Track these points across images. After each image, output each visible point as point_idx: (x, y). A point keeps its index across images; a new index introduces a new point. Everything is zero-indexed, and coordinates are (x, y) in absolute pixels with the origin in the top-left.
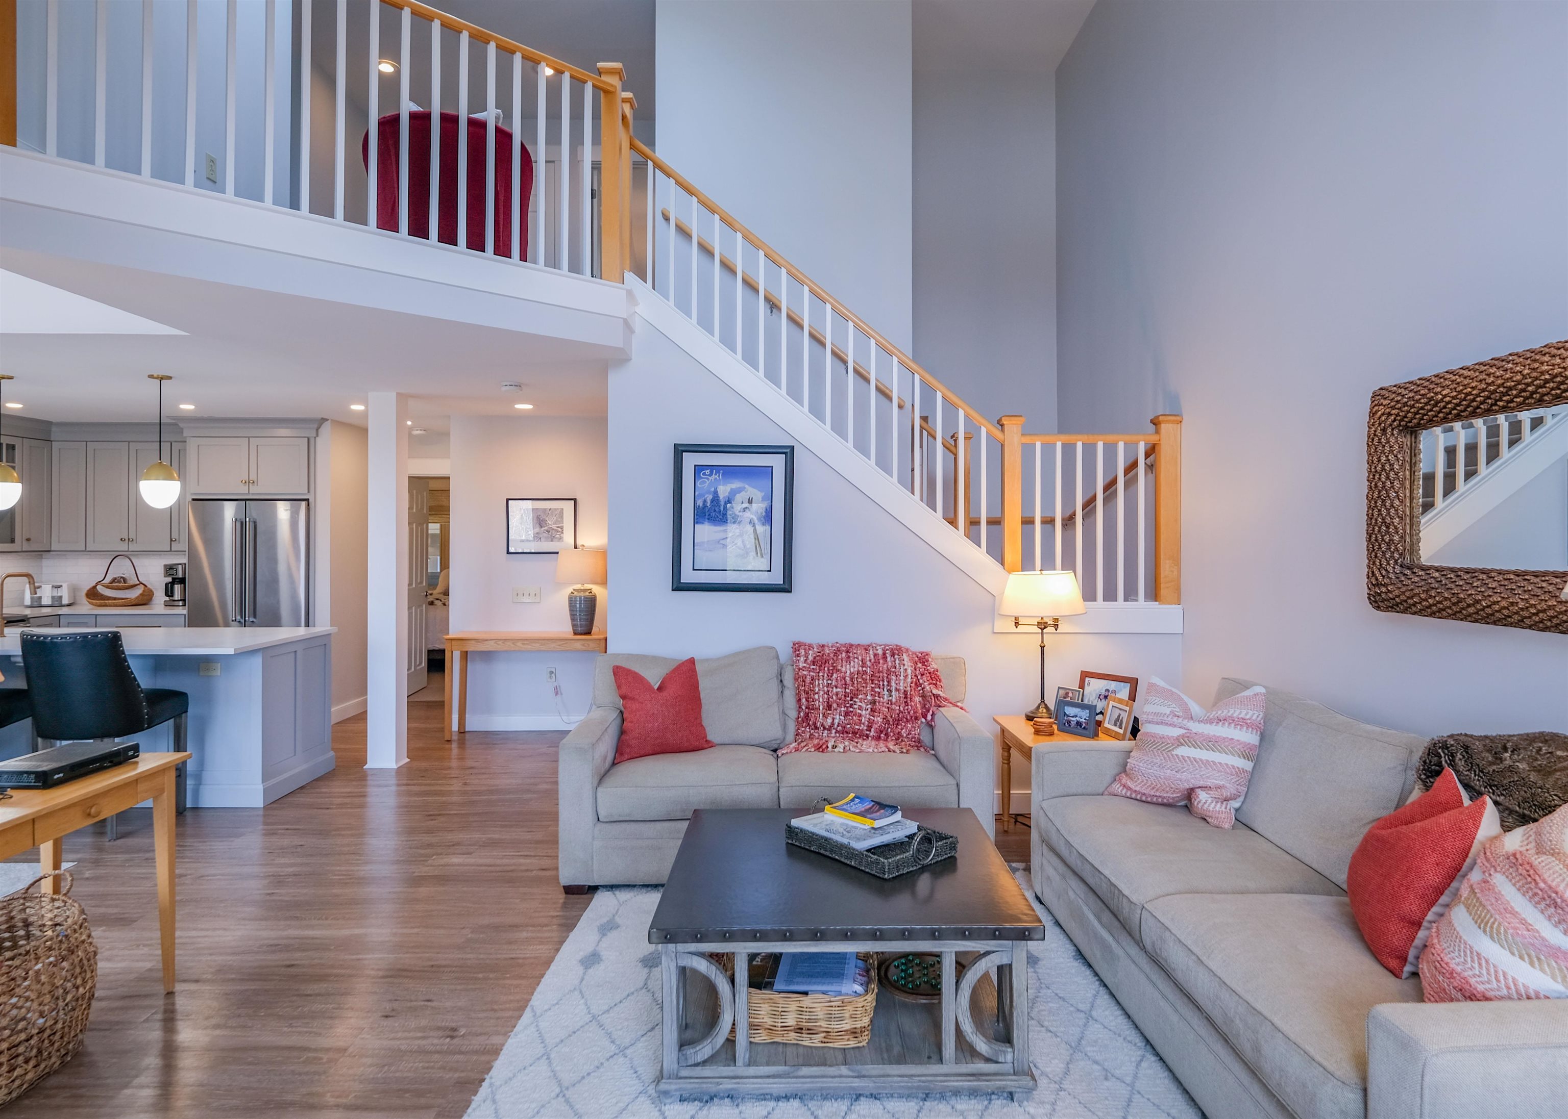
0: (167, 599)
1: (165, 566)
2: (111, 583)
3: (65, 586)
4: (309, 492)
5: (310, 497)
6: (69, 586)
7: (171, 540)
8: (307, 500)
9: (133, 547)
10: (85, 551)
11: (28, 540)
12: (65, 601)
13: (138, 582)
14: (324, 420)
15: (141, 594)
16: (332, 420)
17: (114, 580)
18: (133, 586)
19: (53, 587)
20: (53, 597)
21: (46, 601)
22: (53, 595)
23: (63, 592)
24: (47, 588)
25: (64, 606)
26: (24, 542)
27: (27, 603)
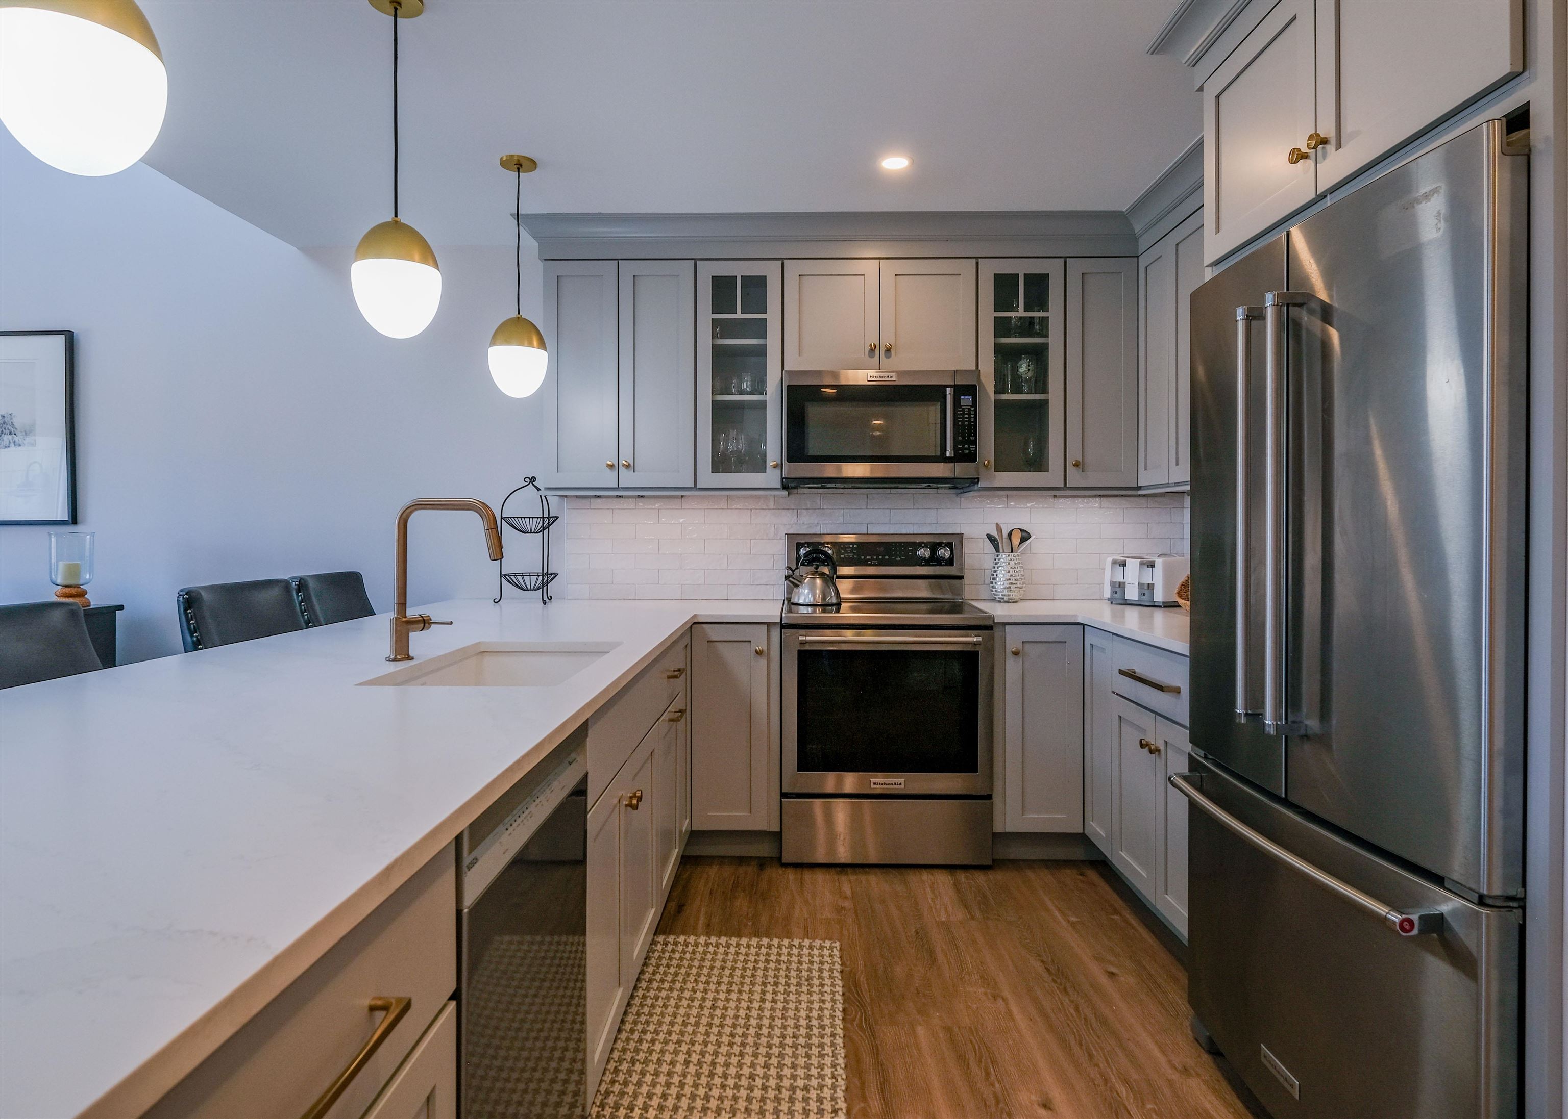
3: (1159, 563)
6: (1167, 566)
10: (1168, 485)
11: (1077, 465)
12: (1159, 597)
19: (1142, 564)
20: (1141, 585)
21: (1132, 594)
22: (1142, 582)
23: (1157, 577)
24: (1133, 565)
25: (1160, 607)
26: (1070, 468)
27: (1107, 593)
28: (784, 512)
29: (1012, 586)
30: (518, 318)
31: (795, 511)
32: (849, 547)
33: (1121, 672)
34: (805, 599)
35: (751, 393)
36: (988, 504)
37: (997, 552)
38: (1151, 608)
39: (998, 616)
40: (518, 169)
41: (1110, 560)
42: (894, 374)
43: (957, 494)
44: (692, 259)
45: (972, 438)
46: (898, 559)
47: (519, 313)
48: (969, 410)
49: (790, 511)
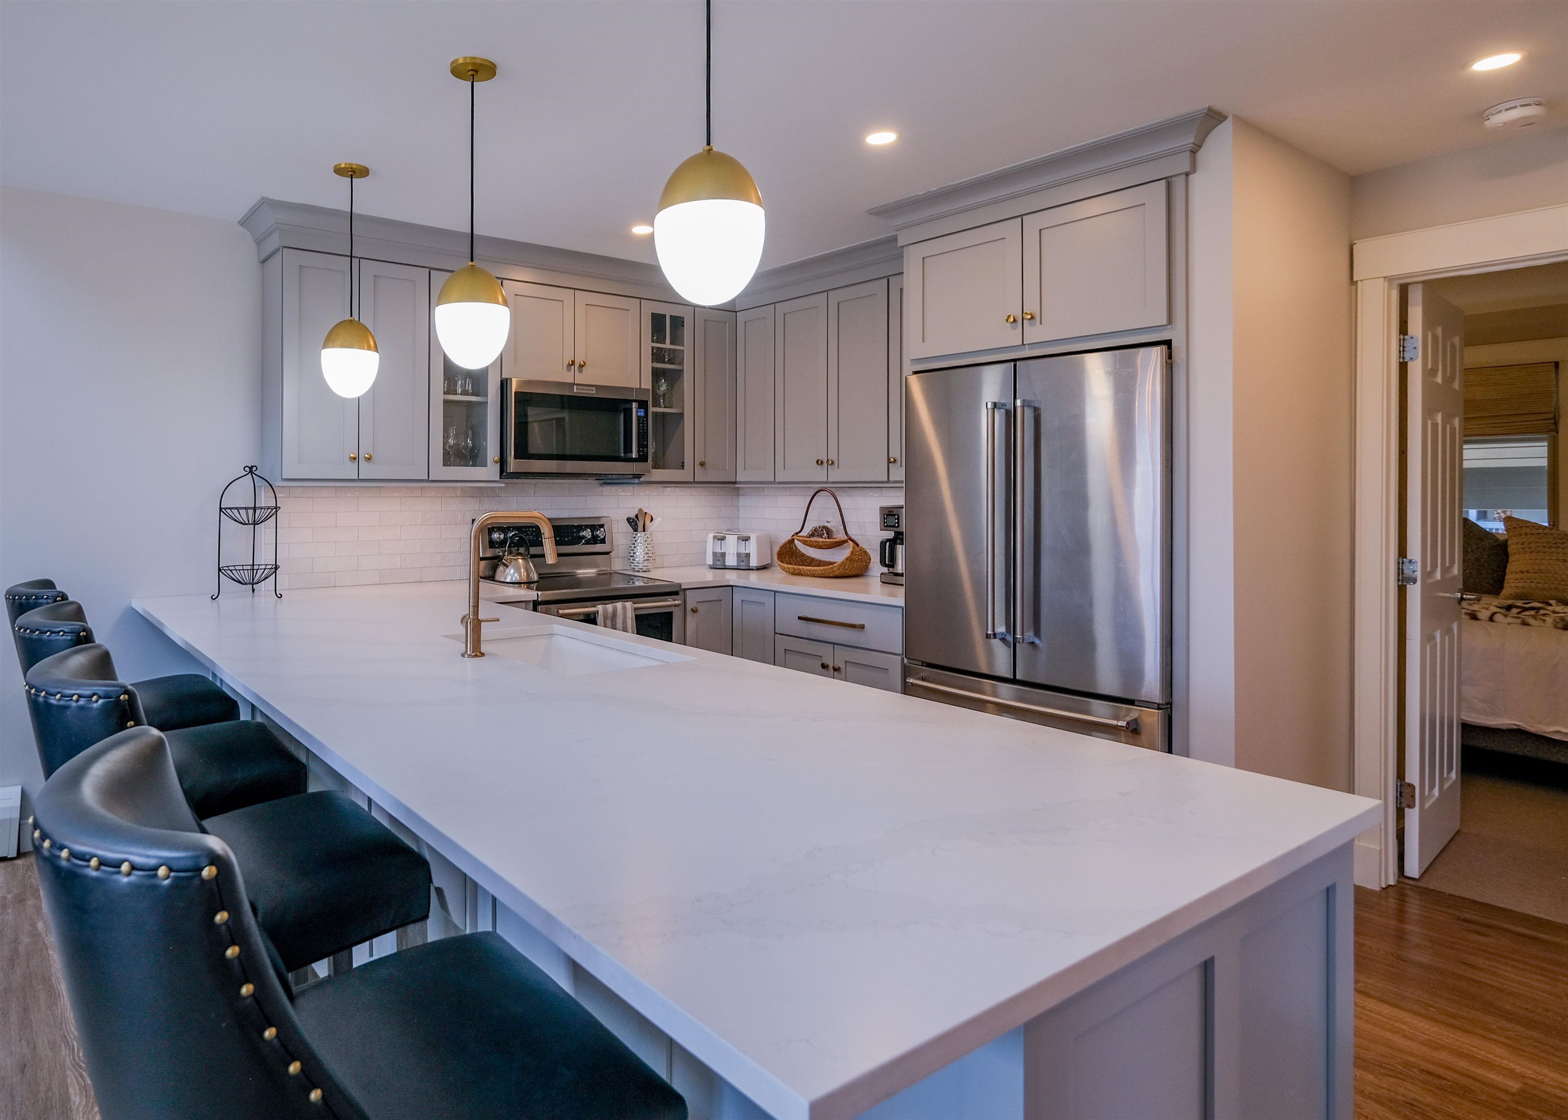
0: (885, 570)
1: (882, 509)
2: (812, 535)
3: (753, 538)
4: (1170, 320)
5: (1176, 335)
6: (759, 539)
7: (889, 462)
8: (1168, 343)
9: (836, 475)
10: (774, 482)
11: (702, 464)
12: (754, 563)
13: (845, 538)
14: (1214, 118)
15: (847, 559)
16: (1236, 117)
17: (815, 533)
18: (840, 544)
19: (739, 538)
20: (739, 555)
21: (731, 561)
22: (739, 552)
23: (752, 548)
24: (732, 540)
25: (753, 570)
26: (697, 467)
27: (710, 561)
28: (470, 499)
29: (650, 558)
30: (351, 320)
31: (478, 498)
32: (529, 530)
33: (800, 618)
34: (512, 578)
35: (472, 394)
36: (622, 492)
37: (634, 531)
38: (746, 571)
39: (684, 583)
40: (352, 176)
41: (711, 536)
42: (594, 388)
43: (601, 485)
44: (427, 267)
45: (645, 443)
46: (566, 539)
47: (351, 316)
48: (643, 420)
49: (475, 498)
